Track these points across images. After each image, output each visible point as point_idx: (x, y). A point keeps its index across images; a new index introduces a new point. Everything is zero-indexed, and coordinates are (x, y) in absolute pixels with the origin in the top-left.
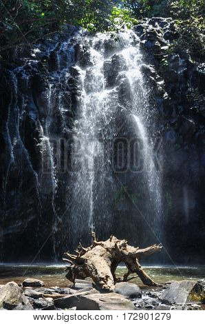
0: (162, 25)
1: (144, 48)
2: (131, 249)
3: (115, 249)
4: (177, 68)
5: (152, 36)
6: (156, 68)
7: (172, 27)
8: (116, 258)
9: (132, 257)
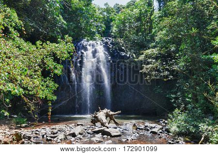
0: (110, 40)
1: (104, 46)
2: (111, 113)
3: (107, 113)
4: (115, 53)
5: (107, 43)
6: (108, 53)
7: (112, 41)
8: (107, 115)
9: (112, 115)
